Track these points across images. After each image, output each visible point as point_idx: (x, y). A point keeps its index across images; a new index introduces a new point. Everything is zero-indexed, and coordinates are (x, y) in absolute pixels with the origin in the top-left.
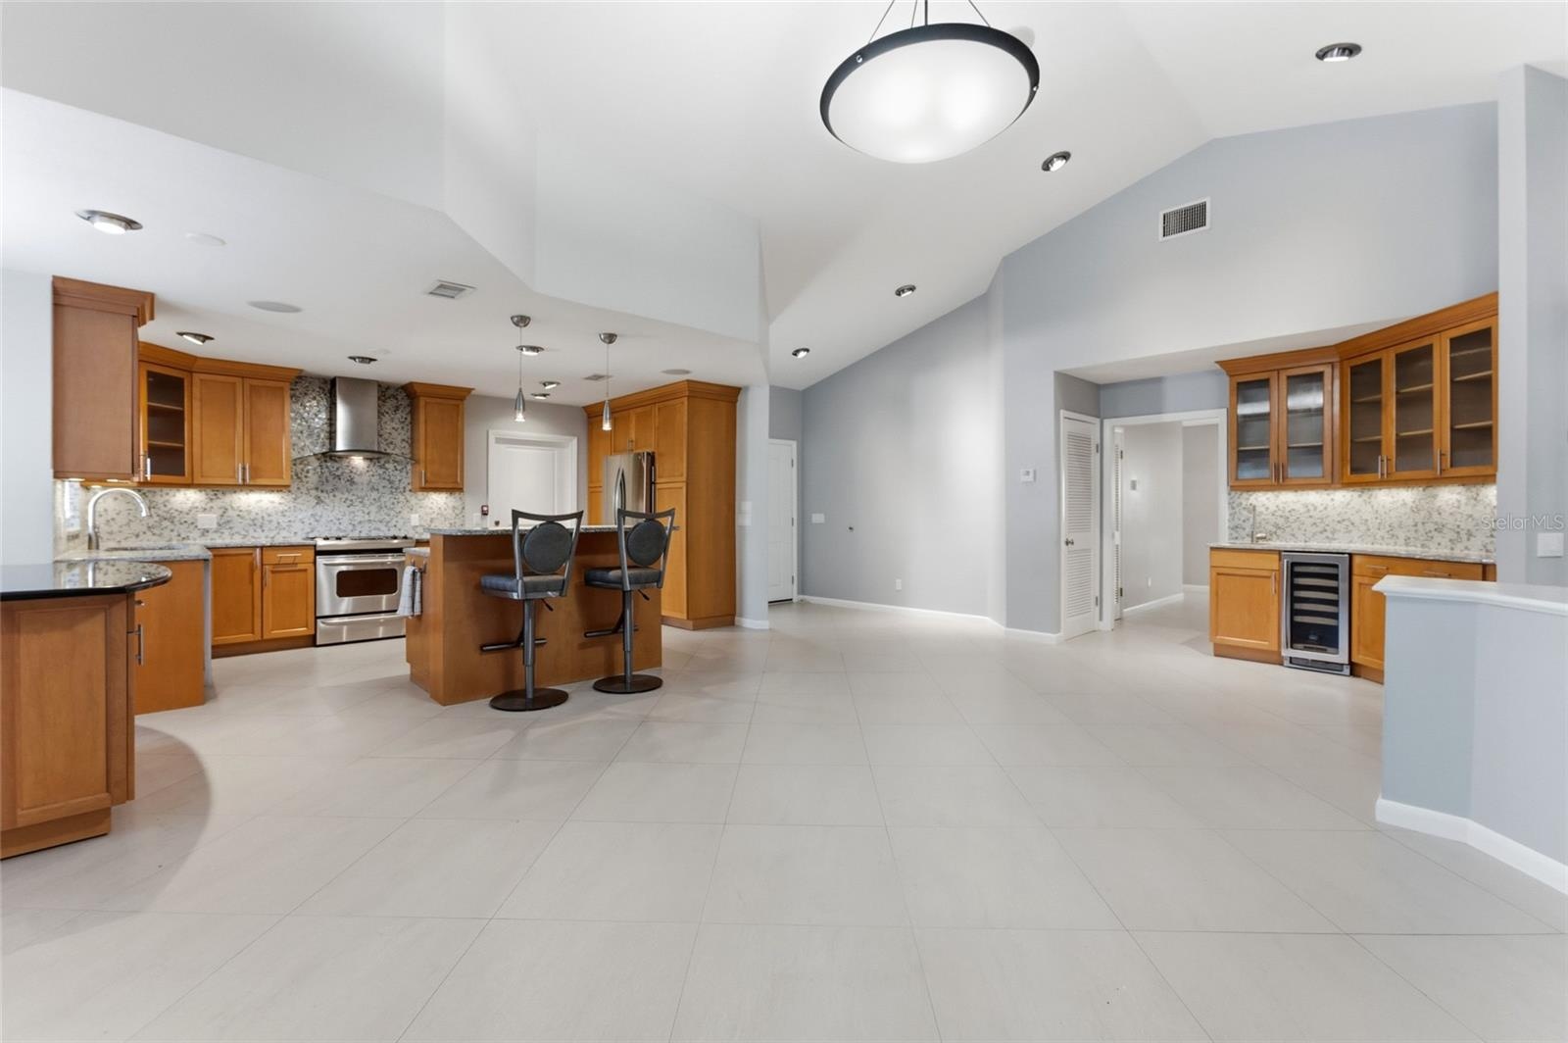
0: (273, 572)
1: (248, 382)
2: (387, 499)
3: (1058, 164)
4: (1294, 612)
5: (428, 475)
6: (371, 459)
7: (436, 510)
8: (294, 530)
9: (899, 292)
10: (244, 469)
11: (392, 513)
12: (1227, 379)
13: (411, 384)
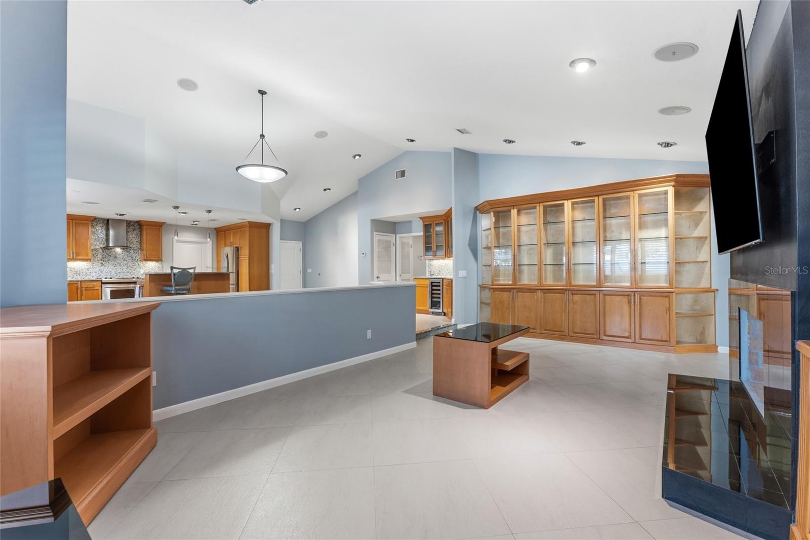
0: (85, 290)
1: (74, 221)
2: (130, 264)
3: (357, 157)
4: (432, 298)
5: (147, 255)
6: (124, 249)
7: (151, 268)
8: (92, 275)
9: (325, 190)
10: (73, 253)
11: (132, 269)
12: (422, 223)
13: (140, 221)
